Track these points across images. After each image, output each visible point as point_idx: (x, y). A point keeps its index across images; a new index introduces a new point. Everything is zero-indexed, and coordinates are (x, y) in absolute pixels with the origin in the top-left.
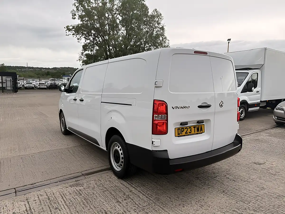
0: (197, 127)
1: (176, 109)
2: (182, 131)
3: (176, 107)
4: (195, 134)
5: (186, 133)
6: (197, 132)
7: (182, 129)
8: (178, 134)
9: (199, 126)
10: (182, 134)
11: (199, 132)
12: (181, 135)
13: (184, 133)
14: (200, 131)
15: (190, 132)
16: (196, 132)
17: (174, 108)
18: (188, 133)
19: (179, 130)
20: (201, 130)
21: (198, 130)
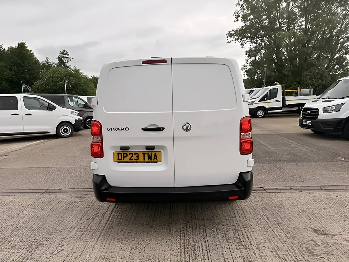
0: (148, 153)
1: (112, 130)
2: (124, 157)
3: (112, 128)
4: (145, 162)
5: (130, 160)
6: (149, 160)
7: (124, 154)
8: (118, 159)
9: (151, 154)
10: (124, 160)
11: (151, 160)
12: (122, 160)
13: (127, 159)
14: (154, 160)
15: (137, 158)
16: (146, 160)
17: (109, 130)
18: (133, 160)
19: (120, 155)
20: (156, 158)
21: (150, 157)
